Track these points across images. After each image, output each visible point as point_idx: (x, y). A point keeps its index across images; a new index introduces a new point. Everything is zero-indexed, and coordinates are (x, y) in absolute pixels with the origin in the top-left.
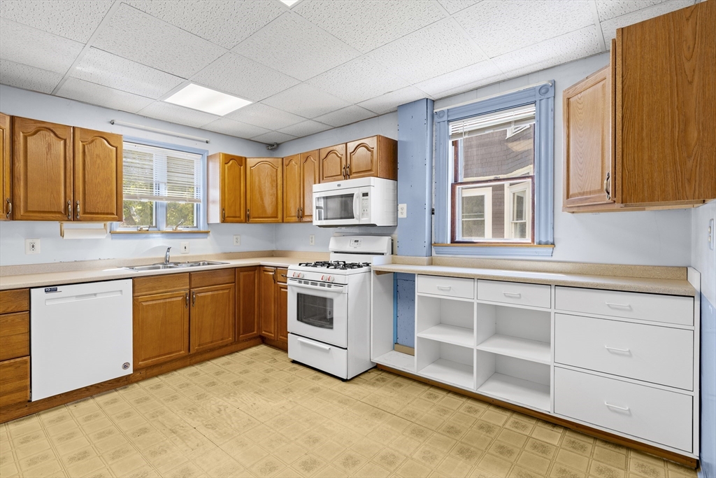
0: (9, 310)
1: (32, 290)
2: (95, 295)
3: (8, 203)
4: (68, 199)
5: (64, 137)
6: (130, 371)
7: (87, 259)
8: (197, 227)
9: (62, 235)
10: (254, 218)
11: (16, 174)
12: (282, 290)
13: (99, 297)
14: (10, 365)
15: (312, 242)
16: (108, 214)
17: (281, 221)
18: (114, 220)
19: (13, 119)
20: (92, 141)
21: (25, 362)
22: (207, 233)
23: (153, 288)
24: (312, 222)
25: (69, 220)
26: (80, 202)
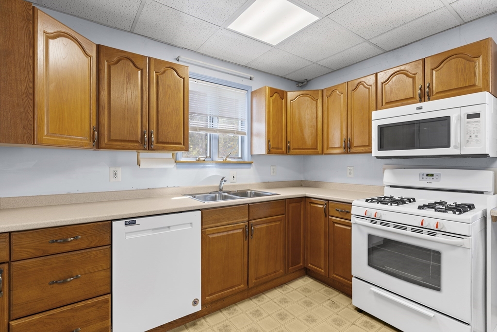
0: (93, 245)
1: (114, 223)
2: (169, 227)
3: (94, 131)
4: (144, 128)
5: (141, 67)
6: (198, 308)
7: (157, 187)
8: (241, 158)
9: (139, 164)
10: (294, 149)
11: (101, 103)
12: (336, 225)
13: (172, 230)
14: (93, 305)
15: (350, 174)
16: (176, 144)
17: (320, 152)
18: (181, 149)
19: (99, 47)
20: (164, 72)
21: (106, 301)
22: (250, 163)
23: (218, 220)
24: (371, 152)
25: (145, 149)
26: (154, 130)
